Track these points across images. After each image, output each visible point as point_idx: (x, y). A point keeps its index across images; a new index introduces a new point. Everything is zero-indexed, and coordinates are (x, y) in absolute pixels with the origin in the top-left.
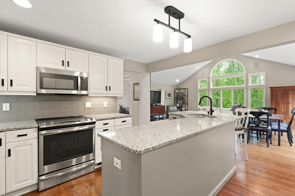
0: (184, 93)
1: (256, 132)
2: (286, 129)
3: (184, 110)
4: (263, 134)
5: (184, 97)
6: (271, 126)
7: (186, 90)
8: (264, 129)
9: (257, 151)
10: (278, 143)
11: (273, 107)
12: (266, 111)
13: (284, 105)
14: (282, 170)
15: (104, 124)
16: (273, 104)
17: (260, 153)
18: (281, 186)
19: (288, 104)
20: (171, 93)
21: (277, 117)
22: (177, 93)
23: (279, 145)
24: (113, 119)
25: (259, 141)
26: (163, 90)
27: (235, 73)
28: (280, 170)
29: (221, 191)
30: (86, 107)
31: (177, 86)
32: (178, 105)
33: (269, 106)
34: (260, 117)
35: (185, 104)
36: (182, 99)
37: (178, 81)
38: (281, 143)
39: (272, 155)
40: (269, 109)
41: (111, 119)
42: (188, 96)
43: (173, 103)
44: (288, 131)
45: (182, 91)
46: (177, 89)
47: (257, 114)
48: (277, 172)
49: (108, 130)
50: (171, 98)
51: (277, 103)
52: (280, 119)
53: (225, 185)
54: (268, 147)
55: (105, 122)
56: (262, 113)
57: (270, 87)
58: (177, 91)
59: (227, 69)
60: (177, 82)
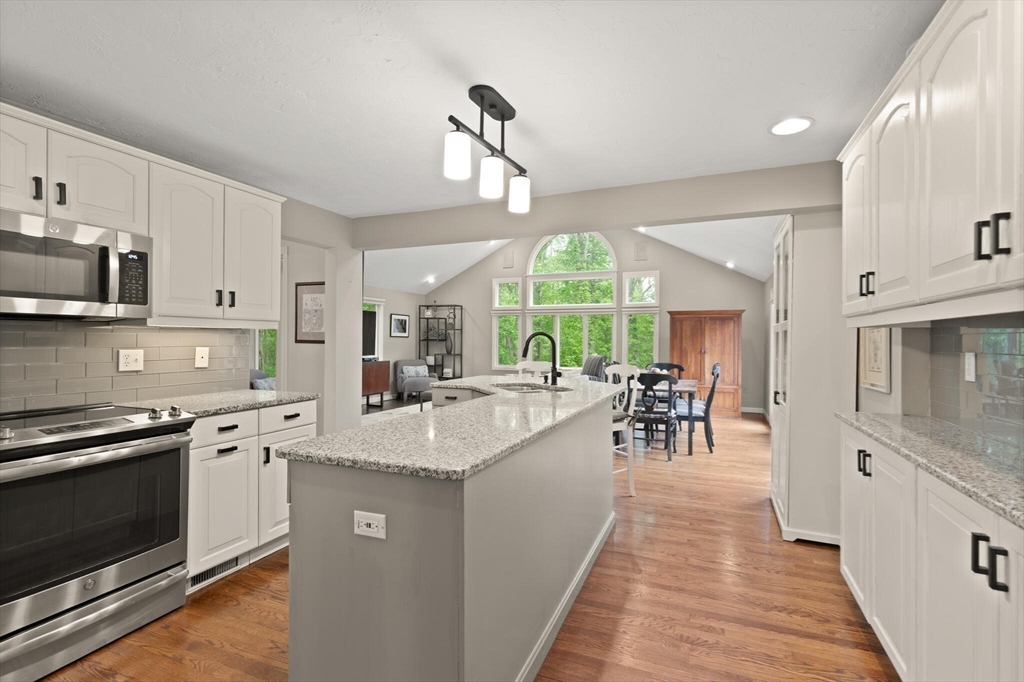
0: (451, 321)
1: (642, 426)
2: (703, 415)
3: (451, 376)
4: (657, 430)
5: (451, 332)
6: (675, 408)
7: (458, 312)
8: (663, 416)
9: (650, 473)
10: (687, 449)
11: (675, 363)
12: (665, 372)
13: (696, 357)
14: (699, 504)
15: (222, 430)
16: (675, 354)
17: (657, 477)
18: (703, 536)
19: (702, 353)
20: (407, 318)
21: (685, 386)
22: (428, 319)
23: (690, 453)
24: (253, 409)
25: (649, 449)
26: (382, 307)
27: (585, 265)
28: (695, 505)
29: (591, 573)
30: (121, 369)
31: (426, 296)
32: (431, 360)
33: (667, 360)
34: (655, 388)
35: (455, 355)
36: (445, 339)
37: (431, 279)
38: (694, 449)
39: (679, 477)
40: (669, 367)
41: (248, 410)
42: (461, 330)
43: (412, 354)
44: (705, 419)
45: (444, 313)
46: (428, 307)
47: (649, 380)
48: (691, 510)
49: (235, 448)
50: (406, 335)
51: (683, 353)
52: (692, 389)
53: (598, 558)
54: (670, 459)
55: (226, 420)
56: (657, 379)
57: (669, 312)
58: (429, 313)
59: (566, 252)
60: (427, 282)
